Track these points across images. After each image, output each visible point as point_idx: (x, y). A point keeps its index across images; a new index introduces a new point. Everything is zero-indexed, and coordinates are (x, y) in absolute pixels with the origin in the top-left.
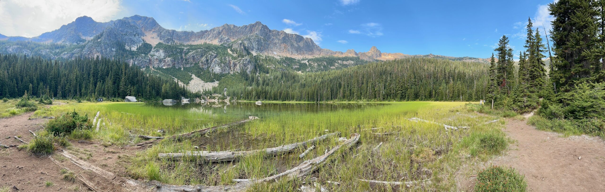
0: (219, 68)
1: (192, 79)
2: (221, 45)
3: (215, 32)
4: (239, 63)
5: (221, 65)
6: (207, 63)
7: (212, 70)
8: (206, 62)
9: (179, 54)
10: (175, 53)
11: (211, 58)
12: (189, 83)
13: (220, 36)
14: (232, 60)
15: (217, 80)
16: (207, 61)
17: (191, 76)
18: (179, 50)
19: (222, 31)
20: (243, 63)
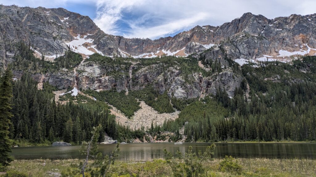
0: (183, 91)
1: (140, 108)
2: (189, 57)
3: (181, 39)
4: (214, 80)
5: (185, 86)
6: (165, 84)
7: (173, 94)
8: (163, 83)
9: (123, 72)
10: (117, 70)
11: (171, 77)
12: (134, 115)
13: (189, 44)
14: (204, 76)
15: (179, 110)
16: (166, 80)
17: (139, 103)
18: (124, 66)
19: (192, 36)
20: (221, 80)
